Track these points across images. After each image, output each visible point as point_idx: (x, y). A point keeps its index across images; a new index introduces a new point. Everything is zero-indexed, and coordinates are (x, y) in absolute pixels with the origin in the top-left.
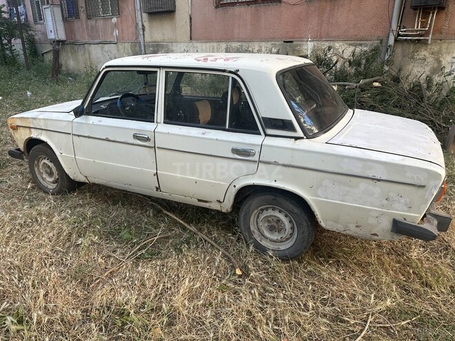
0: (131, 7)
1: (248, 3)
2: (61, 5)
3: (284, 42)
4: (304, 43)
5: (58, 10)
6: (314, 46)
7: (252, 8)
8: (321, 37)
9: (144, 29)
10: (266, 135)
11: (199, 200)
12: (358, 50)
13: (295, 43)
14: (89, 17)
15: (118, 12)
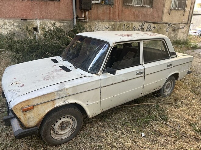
4: (34, 21)
8: (43, 18)
10: (171, 58)
11: (153, 90)
12: (62, 24)
13: (29, 20)
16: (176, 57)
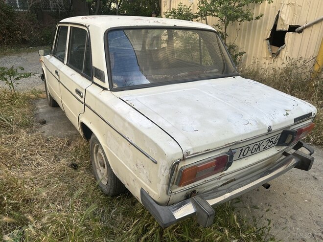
10: (93, 82)
16: (105, 89)
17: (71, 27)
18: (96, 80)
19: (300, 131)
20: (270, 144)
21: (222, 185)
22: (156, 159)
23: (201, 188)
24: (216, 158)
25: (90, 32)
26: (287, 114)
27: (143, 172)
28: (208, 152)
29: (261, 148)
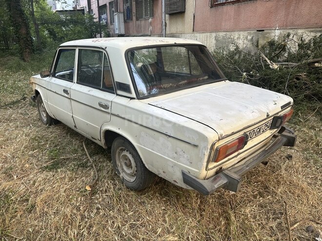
0: (159, 11)
1: (233, 3)
2: (124, 12)
3: (257, 31)
4: (273, 31)
5: (122, 16)
6: (281, 33)
7: (235, 6)
8: (286, 26)
9: (166, 26)
10: (117, 95)
11: (92, 138)
13: (265, 31)
14: (137, 19)
15: (152, 15)
16: (132, 98)
17: (79, 49)
18: (119, 92)
19: (285, 116)
20: (266, 128)
21: (237, 163)
22: (196, 144)
23: (225, 165)
24: (237, 139)
25: (108, 52)
26: (276, 104)
27: (184, 157)
28: (233, 134)
29: (261, 131)
